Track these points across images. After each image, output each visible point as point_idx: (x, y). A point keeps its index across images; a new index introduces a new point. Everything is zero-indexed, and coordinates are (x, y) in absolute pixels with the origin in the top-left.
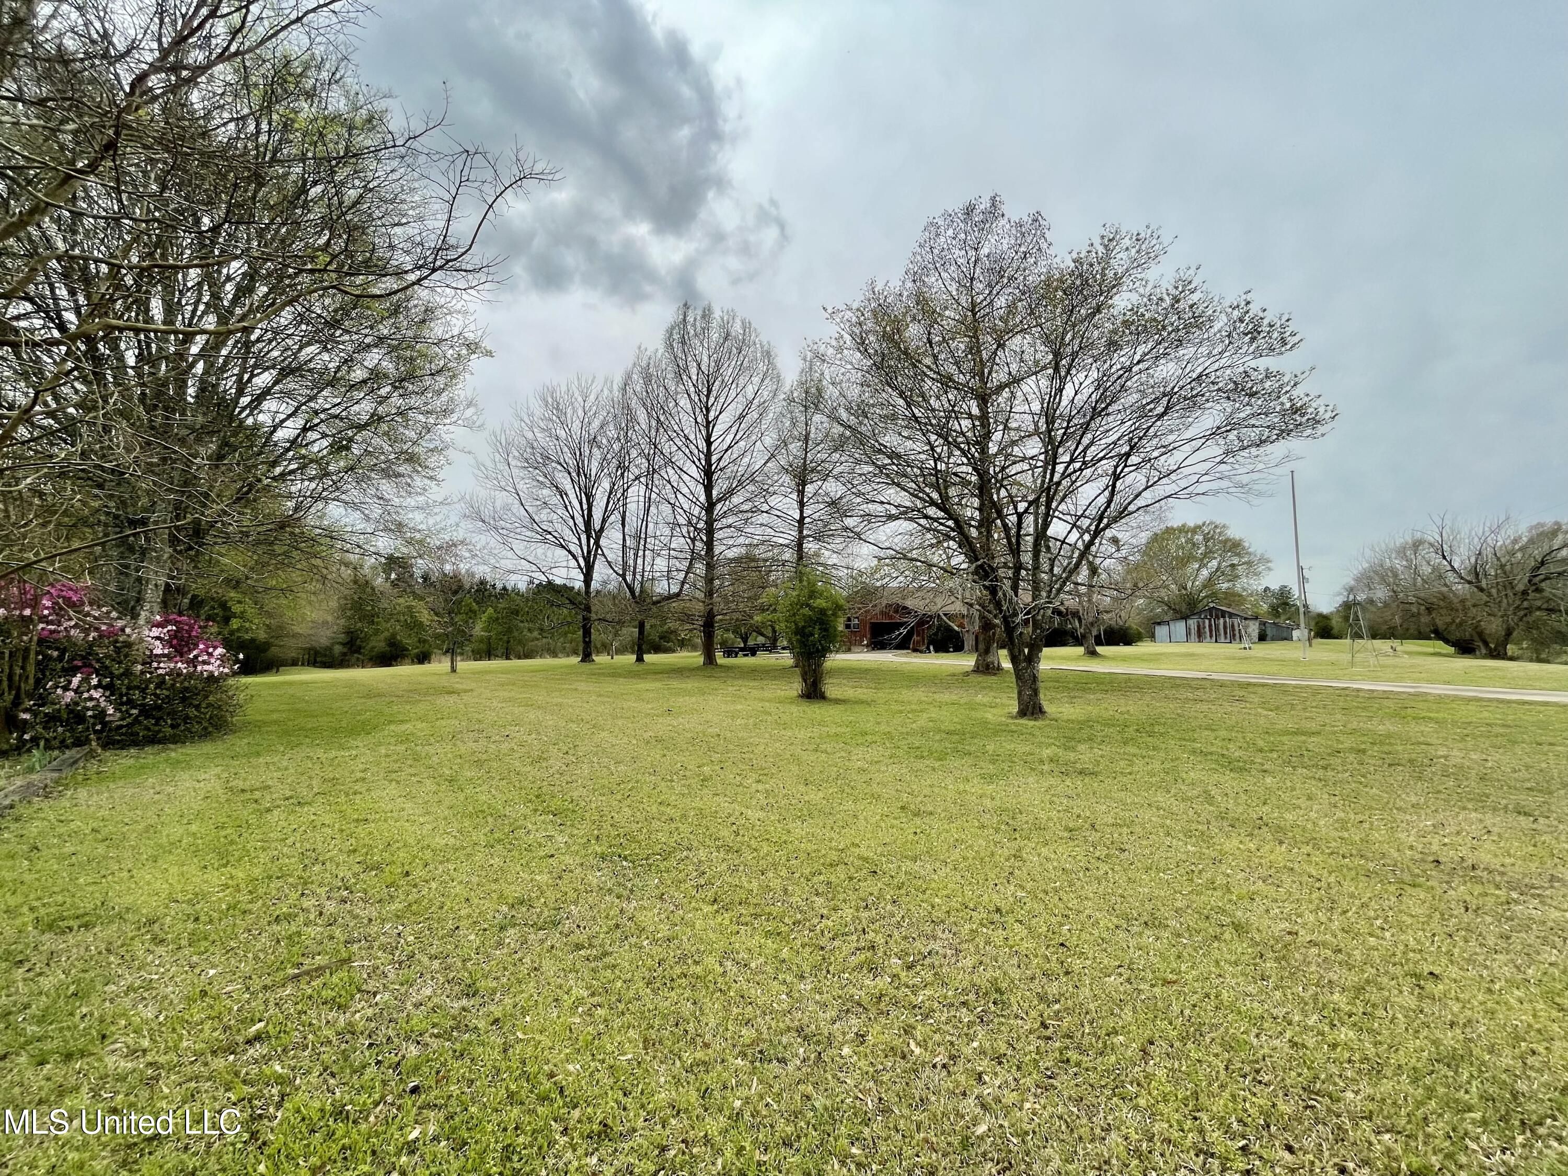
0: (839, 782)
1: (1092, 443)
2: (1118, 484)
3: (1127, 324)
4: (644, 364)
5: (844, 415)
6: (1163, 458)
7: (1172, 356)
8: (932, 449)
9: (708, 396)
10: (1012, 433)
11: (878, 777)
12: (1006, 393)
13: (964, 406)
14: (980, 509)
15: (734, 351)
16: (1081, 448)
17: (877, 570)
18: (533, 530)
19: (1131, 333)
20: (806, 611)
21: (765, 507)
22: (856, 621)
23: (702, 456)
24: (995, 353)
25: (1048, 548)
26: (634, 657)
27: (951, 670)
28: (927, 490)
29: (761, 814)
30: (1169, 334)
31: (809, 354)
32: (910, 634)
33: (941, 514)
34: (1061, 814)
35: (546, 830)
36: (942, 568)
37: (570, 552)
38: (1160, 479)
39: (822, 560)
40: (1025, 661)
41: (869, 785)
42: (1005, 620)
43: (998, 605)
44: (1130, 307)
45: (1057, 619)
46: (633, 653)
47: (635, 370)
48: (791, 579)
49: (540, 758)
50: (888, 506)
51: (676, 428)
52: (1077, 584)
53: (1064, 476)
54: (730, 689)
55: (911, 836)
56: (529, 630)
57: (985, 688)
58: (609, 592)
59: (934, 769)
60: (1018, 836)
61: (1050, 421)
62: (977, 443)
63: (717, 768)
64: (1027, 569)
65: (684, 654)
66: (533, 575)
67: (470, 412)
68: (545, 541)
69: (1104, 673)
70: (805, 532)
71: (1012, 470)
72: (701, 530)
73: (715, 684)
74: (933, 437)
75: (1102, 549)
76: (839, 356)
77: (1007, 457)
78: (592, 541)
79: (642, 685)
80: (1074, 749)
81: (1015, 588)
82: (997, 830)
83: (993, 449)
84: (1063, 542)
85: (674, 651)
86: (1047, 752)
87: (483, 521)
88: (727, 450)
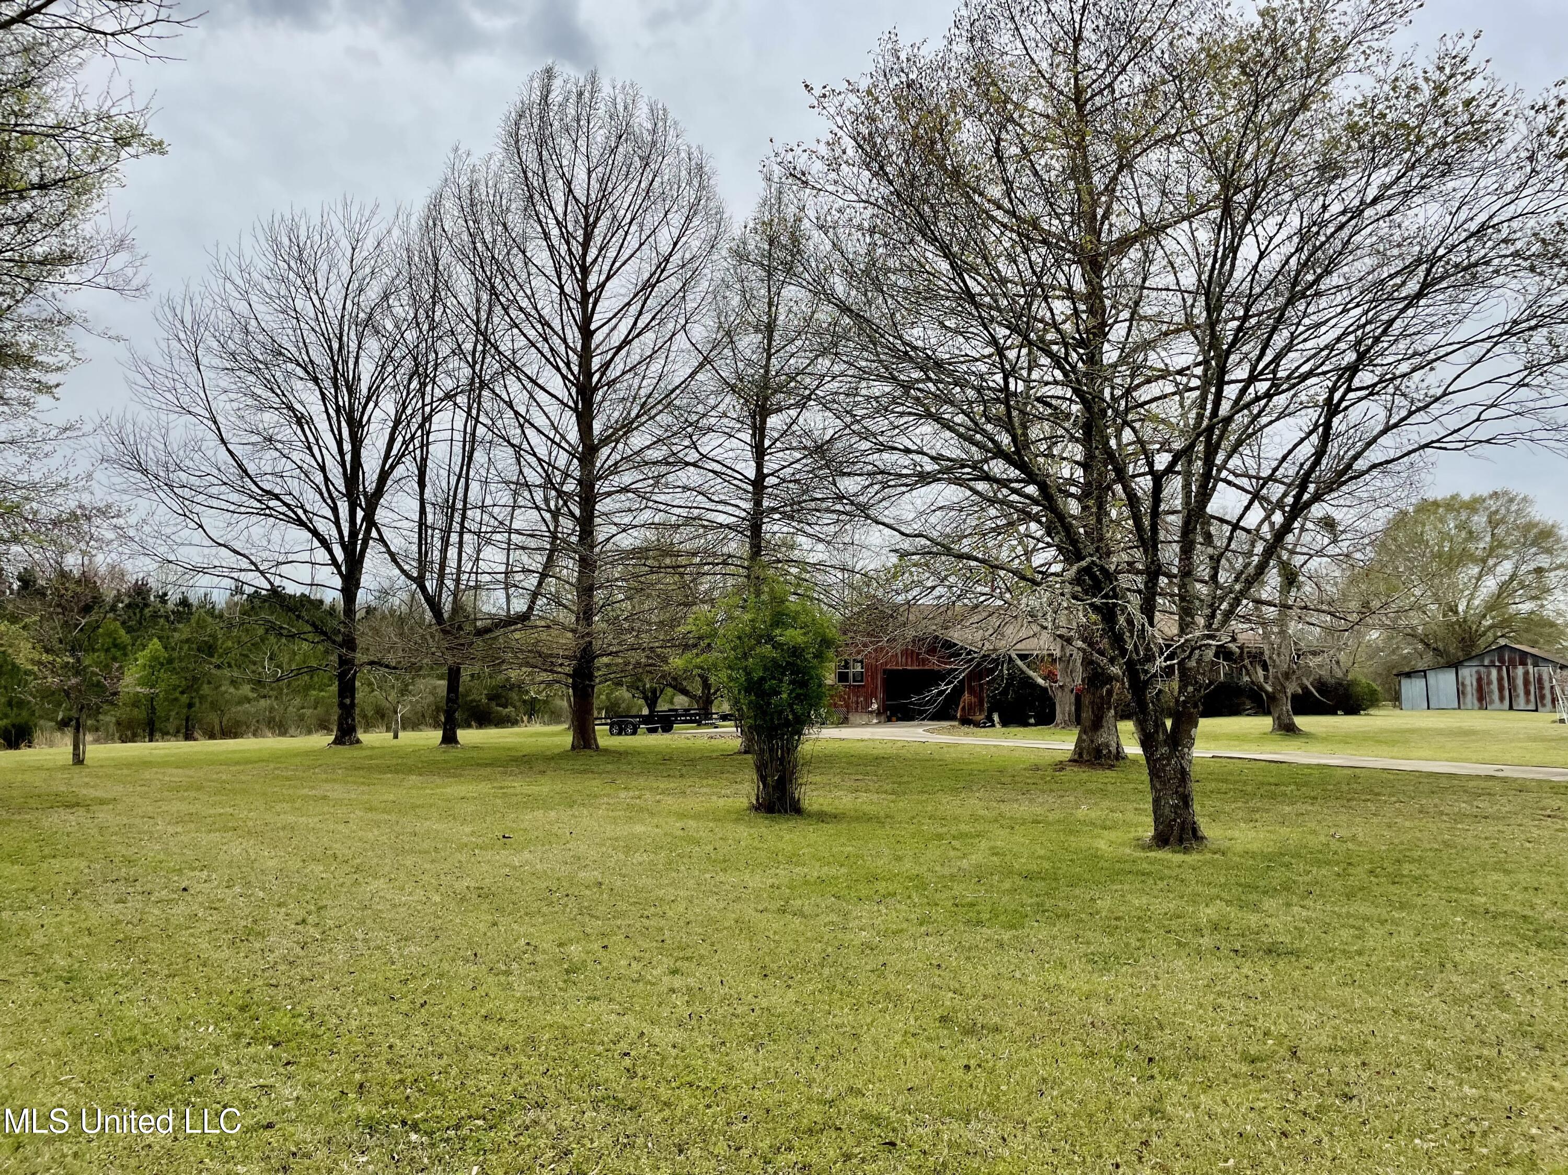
0: (826, 972)
1: (1289, 348)
2: (1336, 421)
3: (1354, 130)
4: (464, 181)
5: (839, 285)
6: (1417, 376)
7: (1435, 190)
8: (1001, 352)
9: (586, 245)
10: (1145, 326)
11: (897, 961)
12: (1135, 253)
13: (1060, 276)
14: (1085, 466)
15: (637, 163)
16: (1269, 355)
17: (896, 573)
18: (242, 491)
19: (1361, 148)
20: (766, 649)
21: (693, 456)
22: (859, 668)
23: (574, 358)
24: (1114, 179)
25: (1208, 538)
26: (438, 734)
27: (1033, 758)
28: (989, 427)
29: (677, 1035)
30: (1429, 151)
31: (776, 168)
32: (957, 692)
33: (1014, 473)
34: (1235, 1030)
35: (257, 1074)
36: (1015, 572)
37: (315, 533)
38: (1411, 413)
39: (796, 554)
40: (1166, 742)
41: (882, 975)
42: (1131, 669)
43: (1118, 640)
44: (1360, 100)
45: (1224, 667)
46: (436, 726)
47: (448, 192)
48: (739, 590)
49: (249, 931)
50: (918, 458)
51: (525, 303)
52: (1259, 602)
53: (1238, 406)
54: (623, 794)
55: (959, 1074)
56: (233, 682)
57: (1091, 792)
58: (392, 611)
59: (1001, 945)
60: (1155, 1071)
61: (1214, 307)
62: (1081, 343)
63: (596, 946)
64: (1169, 576)
65: (537, 728)
66: (243, 576)
67: (118, 261)
68: (266, 512)
69: (1309, 766)
70: (766, 503)
71: (1143, 394)
72: (570, 495)
73: (594, 784)
74: (1001, 332)
75: (1306, 538)
76: (833, 176)
77: (1135, 370)
78: (360, 514)
79: (455, 789)
80: (1256, 908)
81: (1149, 609)
82: (1118, 1061)
83: (1110, 355)
84: (1236, 526)
85: (514, 723)
86: (1207, 913)
87: (145, 472)
88: (619, 349)
